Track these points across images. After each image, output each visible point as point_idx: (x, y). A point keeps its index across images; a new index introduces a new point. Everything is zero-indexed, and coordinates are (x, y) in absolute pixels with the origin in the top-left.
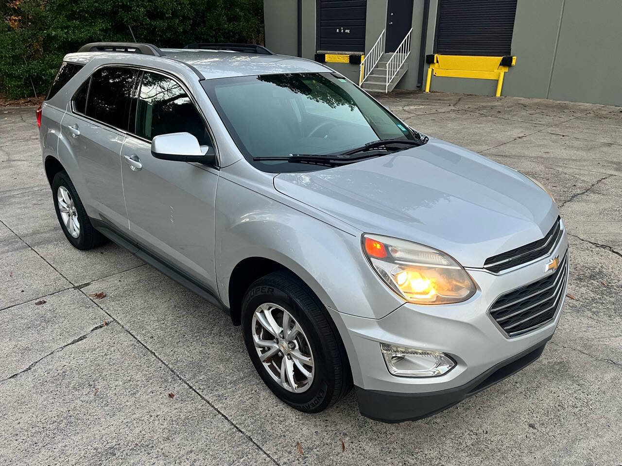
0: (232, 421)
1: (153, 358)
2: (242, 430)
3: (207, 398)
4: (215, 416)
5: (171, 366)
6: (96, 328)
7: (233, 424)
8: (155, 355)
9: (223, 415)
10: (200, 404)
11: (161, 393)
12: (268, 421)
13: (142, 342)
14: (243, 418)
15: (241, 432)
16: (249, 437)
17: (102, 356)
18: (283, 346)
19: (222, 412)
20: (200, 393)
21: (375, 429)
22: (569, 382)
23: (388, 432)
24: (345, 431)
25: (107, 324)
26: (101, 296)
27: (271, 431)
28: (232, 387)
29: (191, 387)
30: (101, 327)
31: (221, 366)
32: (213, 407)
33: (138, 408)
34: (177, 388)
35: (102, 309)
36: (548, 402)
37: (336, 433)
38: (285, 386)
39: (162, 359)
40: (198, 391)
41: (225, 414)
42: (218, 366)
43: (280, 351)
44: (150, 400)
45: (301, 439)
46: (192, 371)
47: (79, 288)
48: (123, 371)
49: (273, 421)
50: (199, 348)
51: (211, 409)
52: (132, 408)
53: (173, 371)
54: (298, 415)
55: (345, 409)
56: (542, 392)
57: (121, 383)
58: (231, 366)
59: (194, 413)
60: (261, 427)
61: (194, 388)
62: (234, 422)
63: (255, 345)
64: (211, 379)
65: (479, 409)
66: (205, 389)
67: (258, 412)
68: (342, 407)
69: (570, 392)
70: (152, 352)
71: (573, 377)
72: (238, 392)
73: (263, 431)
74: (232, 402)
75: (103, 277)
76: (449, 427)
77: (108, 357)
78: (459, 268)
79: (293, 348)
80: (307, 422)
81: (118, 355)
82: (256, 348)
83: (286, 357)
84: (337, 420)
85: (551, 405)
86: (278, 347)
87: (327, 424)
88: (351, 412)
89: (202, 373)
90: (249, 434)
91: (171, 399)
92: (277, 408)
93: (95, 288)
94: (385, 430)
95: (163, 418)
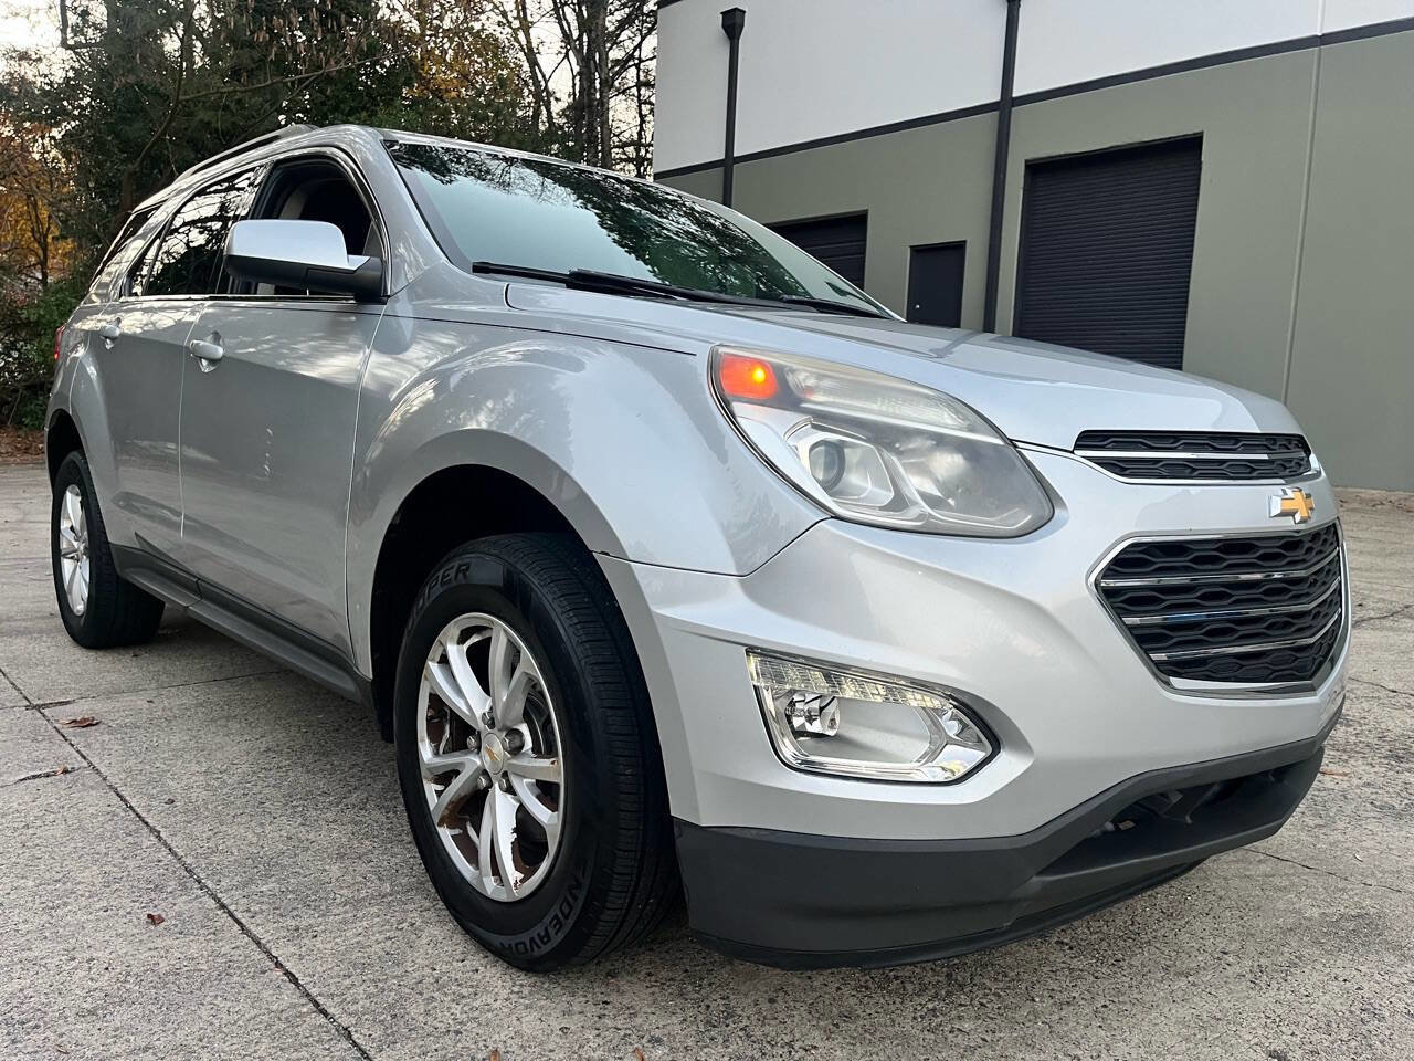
0: (308, 987)
1: (148, 841)
2: (331, 1011)
3: (257, 931)
4: (264, 972)
5: (189, 861)
6: (34, 777)
7: (308, 995)
8: (159, 837)
9: (287, 973)
10: (231, 942)
11: (130, 913)
12: (421, 994)
13: (138, 810)
14: (347, 982)
15: (326, 1014)
16: (346, 1029)
17: (16, 829)
18: (491, 754)
19: (288, 966)
20: (243, 921)
21: (758, 1033)
22: (1392, 959)
23: (797, 1045)
24: (657, 1033)
25: (66, 771)
26: (87, 724)
27: (421, 1018)
28: (346, 912)
29: (223, 906)
30: (48, 775)
31: (334, 868)
32: (268, 952)
33: (46, 938)
34: (181, 905)
35: (72, 745)
36: (1328, 1001)
37: (625, 1035)
38: (490, 886)
39: (173, 845)
40: (239, 916)
41: (293, 971)
42: (327, 867)
43: (485, 773)
44: (89, 926)
45: (510, 1041)
46: (245, 872)
47: (38, 707)
48: (51, 861)
49: (436, 995)
50: (290, 827)
51: (258, 955)
52: (28, 937)
53: (189, 871)
54: (522, 985)
55: (671, 979)
56: (1308, 978)
57: (31, 884)
58: (363, 868)
59: (204, 961)
60: (391, 1006)
61: (232, 908)
62: (314, 991)
63: (424, 772)
64: (292, 892)
65: (1105, 1006)
66: (262, 911)
67: (399, 971)
68: (664, 974)
69: (1396, 981)
70: (152, 830)
71: (1402, 948)
72: (359, 924)
73: (394, 1017)
74: (329, 946)
75: (112, 693)
76: (1001, 1043)
77: (31, 831)
78: (999, 442)
79: (516, 750)
80: (543, 1003)
81: (59, 830)
82: (424, 782)
83: (497, 785)
84: (638, 1004)
85: (1338, 1007)
86: (479, 763)
87: (606, 1012)
88: (690, 987)
89: (273, 879)
90: (345, 1021)
91: (152, 927)
92: (460, 964)
93: (80, 710)
94: (787, 1039)
95: (106, 965)
